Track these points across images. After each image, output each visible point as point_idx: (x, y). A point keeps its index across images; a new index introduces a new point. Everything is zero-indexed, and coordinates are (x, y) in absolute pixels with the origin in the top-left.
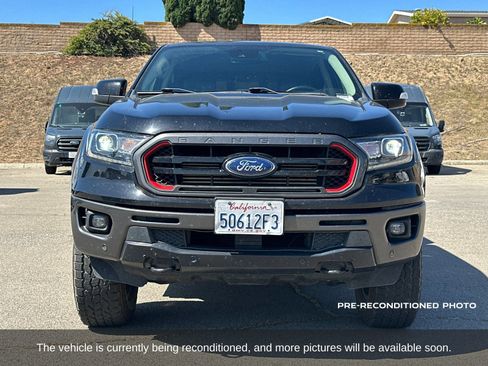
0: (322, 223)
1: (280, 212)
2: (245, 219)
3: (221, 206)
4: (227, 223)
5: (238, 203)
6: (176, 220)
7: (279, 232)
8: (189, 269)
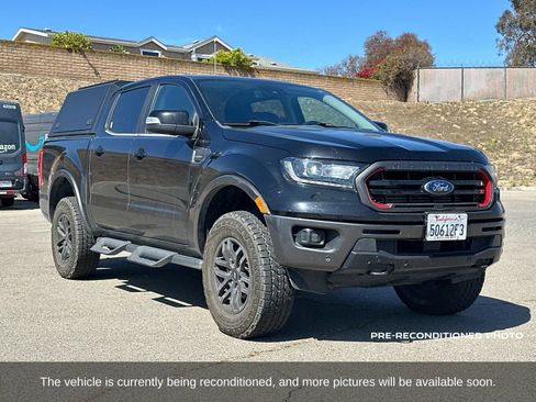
0: (484, 230)
1: (465, 222)
2: (445, 229)
3: (431, 219)
4: (434, 232)
5: (441, 216)
6: (398, 232)
7: (463, 238)
8: (402, 270)
